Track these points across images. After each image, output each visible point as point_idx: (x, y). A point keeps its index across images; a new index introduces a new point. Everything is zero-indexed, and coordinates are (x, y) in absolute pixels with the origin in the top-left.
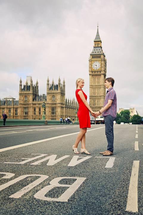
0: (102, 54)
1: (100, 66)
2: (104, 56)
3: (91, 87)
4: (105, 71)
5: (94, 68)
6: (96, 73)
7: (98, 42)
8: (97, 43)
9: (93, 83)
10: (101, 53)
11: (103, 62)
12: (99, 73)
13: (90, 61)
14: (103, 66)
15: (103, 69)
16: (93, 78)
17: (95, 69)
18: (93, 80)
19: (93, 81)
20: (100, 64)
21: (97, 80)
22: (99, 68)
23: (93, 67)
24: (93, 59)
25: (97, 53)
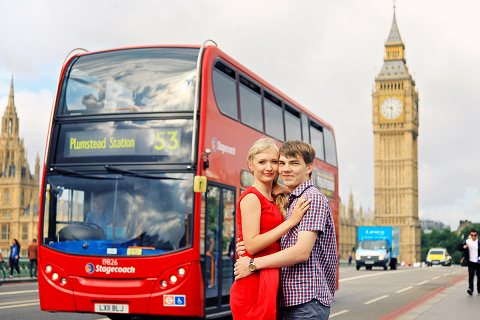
0: (405, 79)
1: (401, 110)
2: (413, 84)
3: (379, 163)
4: (415, 122)
5: (385, 116)
6: (392, 129)
7: (395, 48)
8: (392, 50)
9: (383, 156)
10: (405, 76)
11: (409, 100)
12: (398, 128)
13: (376, 96)
14: (409, 108)
15: (409, 117)
16: (383, 142)
17: (389, 118)
18: (383, 146)
19: (383, 149)
20: (401, 105)
21: (393, 146)
22: (398, 115)
23: (382, 111)
24: (383, 92)
25: (393, 77)
